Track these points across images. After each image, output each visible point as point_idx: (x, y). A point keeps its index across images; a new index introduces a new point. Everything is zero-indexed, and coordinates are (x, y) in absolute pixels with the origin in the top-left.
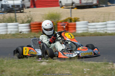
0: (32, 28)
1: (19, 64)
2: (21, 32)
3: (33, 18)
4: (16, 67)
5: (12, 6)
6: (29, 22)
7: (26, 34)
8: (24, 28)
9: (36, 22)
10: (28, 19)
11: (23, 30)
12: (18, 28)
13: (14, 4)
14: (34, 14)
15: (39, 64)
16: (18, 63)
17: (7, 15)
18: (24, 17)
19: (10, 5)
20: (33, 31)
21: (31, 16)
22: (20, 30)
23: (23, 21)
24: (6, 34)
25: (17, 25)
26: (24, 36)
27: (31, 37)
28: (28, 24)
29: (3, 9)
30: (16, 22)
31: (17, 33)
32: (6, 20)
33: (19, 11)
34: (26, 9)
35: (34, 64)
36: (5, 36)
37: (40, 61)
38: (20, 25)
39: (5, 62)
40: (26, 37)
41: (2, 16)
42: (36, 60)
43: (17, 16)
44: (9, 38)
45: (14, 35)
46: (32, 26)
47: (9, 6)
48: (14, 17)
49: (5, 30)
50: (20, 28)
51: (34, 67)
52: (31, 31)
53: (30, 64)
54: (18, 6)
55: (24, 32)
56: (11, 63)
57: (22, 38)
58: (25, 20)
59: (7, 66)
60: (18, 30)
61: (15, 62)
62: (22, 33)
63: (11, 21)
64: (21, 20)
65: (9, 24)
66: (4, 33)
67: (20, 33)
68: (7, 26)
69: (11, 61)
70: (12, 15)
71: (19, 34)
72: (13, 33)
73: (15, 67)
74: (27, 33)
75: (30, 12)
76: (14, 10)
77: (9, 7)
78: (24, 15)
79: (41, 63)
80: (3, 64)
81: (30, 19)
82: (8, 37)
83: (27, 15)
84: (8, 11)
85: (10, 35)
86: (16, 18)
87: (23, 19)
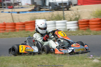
0: (80, 26)
1: (71, 61)
2: (69, 30)
3: (81, 16)
4: (69, 63)
6: (76, 19)
8: (72, 26)
9: (84, 19)
10: (76, 17)
11: (71, 28)
12: (66, 26)
13: (62, 2)
14: (82, 11)
15: (91, 62)
16: (70, 59)
17: (55, 13)
18: (72, 14)
19: (58, 3)
20: (80, 28)
21: (78, 14)
22: (68, 28)
23: (71, 19)
25: (65, 23)
27: (79, 35)
28: (76, 22)
29: (51, 7)
30: (64, 19)
31: (65, 30)
32: (54, 17)
33: (66, 9)
34: (72, 6)
35: (85, 61)
37: (91, 58)
38: (68, 22)
39: (57, 59)
40: (74, 35)
41: (51, 13)
42: (87, 57)
43: (65, 14)
46: (80, 23)
48: (62, 15)
50: (68, 25)
51: (87, 64)
52: (79, 29)
53: (82, 61)
54: (65, 4)
56: (63, 60)
57: (70, 35)
58: (73, 18)
59: (59, 62)
60: (66, 28)
61: (67, 59)
62: (70, 31)
63: (59, 18)
64: (69, 17)
65: (57, 22)
68: (55, 23)
69: (63, 57)
70: (60, 13)
73: (67, 63)
74: (74, 30)
75: (77, 9)
76: (62, 8)
77: (56, 5)
78: (72, 13)
79: (93, 60)
80: (55, 60)
81: (77, 16)
83: (75, 13)
84: (56, 9)
86: (64, 16)
87: (71, 17)
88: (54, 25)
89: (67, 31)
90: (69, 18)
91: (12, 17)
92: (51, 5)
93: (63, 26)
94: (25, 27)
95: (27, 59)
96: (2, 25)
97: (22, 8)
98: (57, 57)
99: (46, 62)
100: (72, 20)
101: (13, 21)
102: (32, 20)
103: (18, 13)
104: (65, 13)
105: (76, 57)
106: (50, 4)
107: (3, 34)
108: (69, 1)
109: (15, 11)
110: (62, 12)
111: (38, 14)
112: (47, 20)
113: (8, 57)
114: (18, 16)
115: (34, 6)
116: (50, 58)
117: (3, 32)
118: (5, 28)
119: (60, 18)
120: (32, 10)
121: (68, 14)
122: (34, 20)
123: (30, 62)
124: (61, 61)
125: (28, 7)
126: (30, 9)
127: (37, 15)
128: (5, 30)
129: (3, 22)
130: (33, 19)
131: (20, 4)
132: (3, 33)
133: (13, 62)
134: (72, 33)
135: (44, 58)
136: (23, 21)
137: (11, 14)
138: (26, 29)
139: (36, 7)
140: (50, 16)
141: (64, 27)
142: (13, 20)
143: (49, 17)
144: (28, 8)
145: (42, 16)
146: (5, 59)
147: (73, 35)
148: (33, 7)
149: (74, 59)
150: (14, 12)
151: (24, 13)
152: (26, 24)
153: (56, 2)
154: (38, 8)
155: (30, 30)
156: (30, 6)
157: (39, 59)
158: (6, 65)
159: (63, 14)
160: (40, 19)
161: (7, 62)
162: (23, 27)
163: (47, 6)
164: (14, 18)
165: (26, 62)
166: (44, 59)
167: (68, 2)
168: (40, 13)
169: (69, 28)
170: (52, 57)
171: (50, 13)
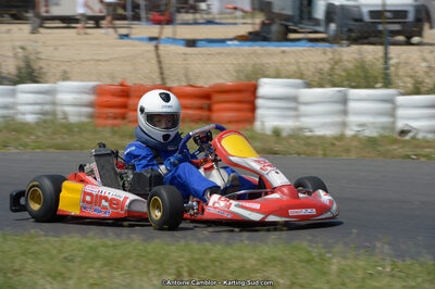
2: (403, 132)
5: (374, 14)
7: (426, 141)
11: (414, 124)
12: (392, 114)
13: (384, 5)
16: (393, 276)
17: (350, 53)
18: (424, 64)
19: (365, 10)
22: (400, 125)
23: (420, 83)
24: (341, 137)
25: (390, 101)
26: (419, 151)
29: (333, 26)
30: (387, 84)
32: (343, 74)
33: (401, 38)
34: (431, 28)
36: (333, 145)
38: (401, 99)
39: (334, 268)
40: (424, 156)
41: (330, 55)
43: (392, 62)
44: (353, 156)
45: (372, 141)
47: (360, 13)
48: (380, 64)
49: (338, 119)
50: (400, 112)
54: (399, 14)
55: (418, 131)
56: (360, 274)
57: (408, 157)
58: (428, 80)
60: (394, 123)
61: (380, 273)
62: (407, 137)
63: (364, 78)
64: (411, 77)
65: (354, 93)
66: (329, 132)
67: (399, 138)
68: (344, 101)
69: (361, 263)
70: (371, 53)
71: (395, 141)
72: (368, 133)
74: (430, 136)
76: (380, 32)
77: (360, 20)
78: (425, 60)
80: (324, 274)
82: (348, 151)
84: (353, 35)
85: (355, 143)
86: (387, 69)
87: (421, 74)
88: (338, 107)
89: (396, 136)
90: (409, 79)
91: (160, 62)
92: (336, 18)
93: (380, 114)
94: (210, 109)
95: (196, 256)
96: (114, 94)
97: (210, 22)
98: (335, 261)
99: (281, 281)
100: (423, 89)
101: (163, 79)
102: (244, 81)
103: (191, 43)
104: (391, 55)
105: (421, 265)
106: (331, 12)
107: (114, 133)
108: (418, 3)
109: (178, 37)
110: (379, 50)
111: (271, 55)
112: (309, 85)
113: (118, 242)
114: (185, 60)
115: (259, 19)
116: (301, 261)
117: (114, 125)
118: (124, 106)
119: (366, 77)
120: (250, 33)
121: (406, 63)
122: (254, 82)
123: (210, 274)
124: (354, 281)
125: (237, 21)
126: (244, 30)
127: (266, 60)
128: (123, 117)
129: (119, 81)
130: (247, 77)
131: (203, 6)
132: (116, 129)
133: (135, 268)
134: (417, 146)
135: (274, 259)
136: (205, 83)
137: (157, 47)
138: (215, 116)
139: (270, 24)
140: (326, 67)
141: (385, 120)
142: (162, 73)
143: (320, 71)
144: (235, 24)
145: (288, 64)
146: (102, 250)
147: (423, 159)
148: (255, 23)
149: (415, 277)
150: (174, 40)
151: (216, 49)
152: (216, 97)
153: (358, 7)
154: (275, 28)
155: (230, 122)
156: (243, 18)
157: (253, 262)
158: (101, 278)
159: (382, 61)
160: (278, 76)
161: (106, 265)
162: (201, 108)
163: (317, 22)
164: (164, 66)
165: (191, 273)
166: (274, 266)
167: (411, 5)
168: (283, 52)
169: (407, 125)
170: (312, 260)
171: (325, 53)
